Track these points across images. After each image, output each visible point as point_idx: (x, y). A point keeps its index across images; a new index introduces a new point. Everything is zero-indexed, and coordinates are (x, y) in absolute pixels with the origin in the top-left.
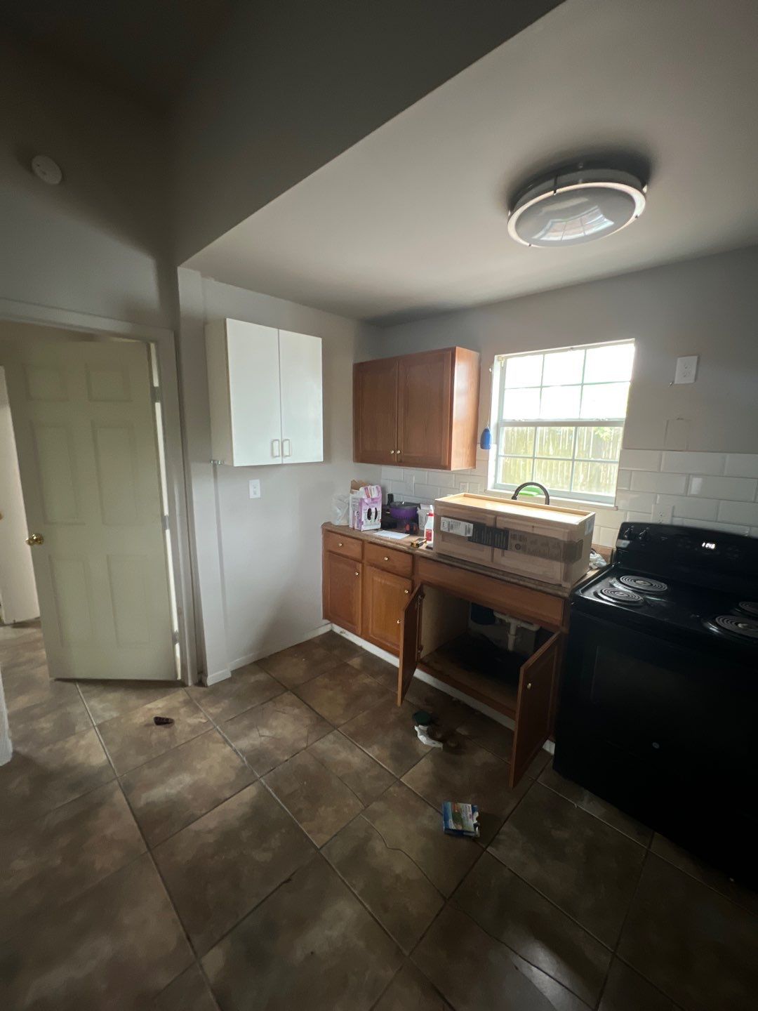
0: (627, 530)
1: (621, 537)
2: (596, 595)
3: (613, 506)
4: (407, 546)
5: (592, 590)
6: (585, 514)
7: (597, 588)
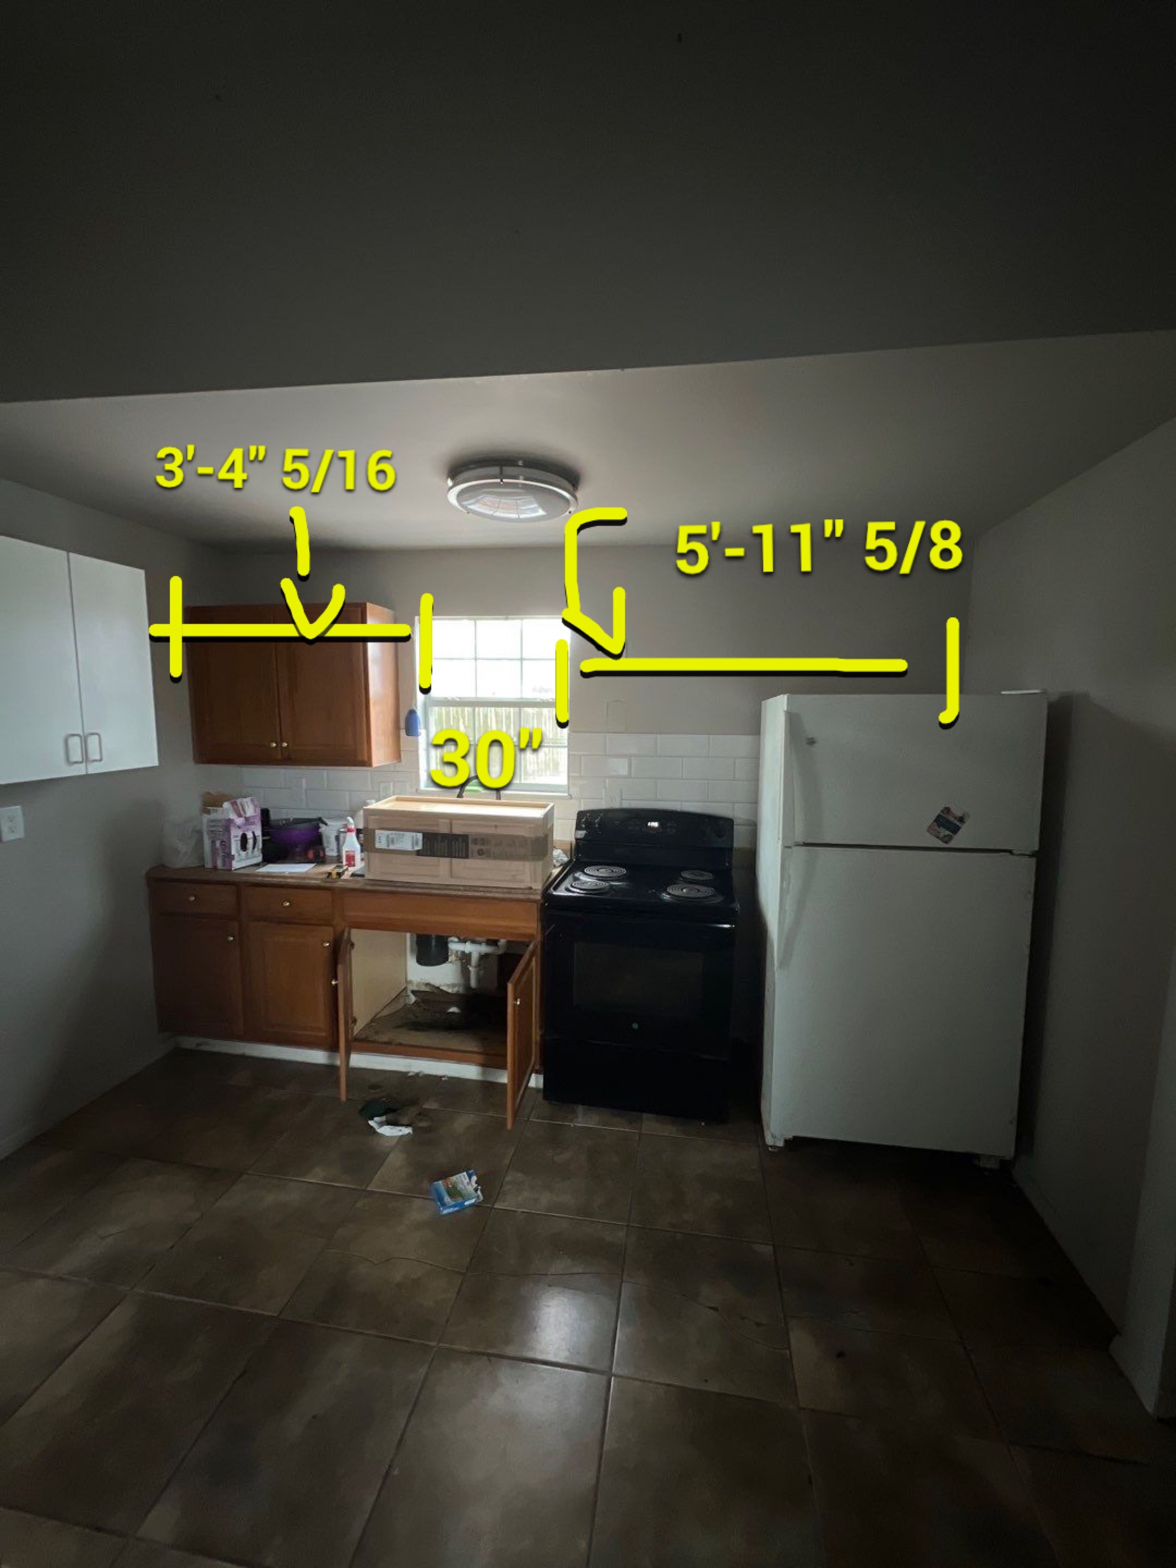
0: (585, 819)
1: (578, 827)
2: (568, 890)
3: (566, 794)
4: (322, 879)
5: (563, 887)
6: (544, 807)
7: (567, 884)
